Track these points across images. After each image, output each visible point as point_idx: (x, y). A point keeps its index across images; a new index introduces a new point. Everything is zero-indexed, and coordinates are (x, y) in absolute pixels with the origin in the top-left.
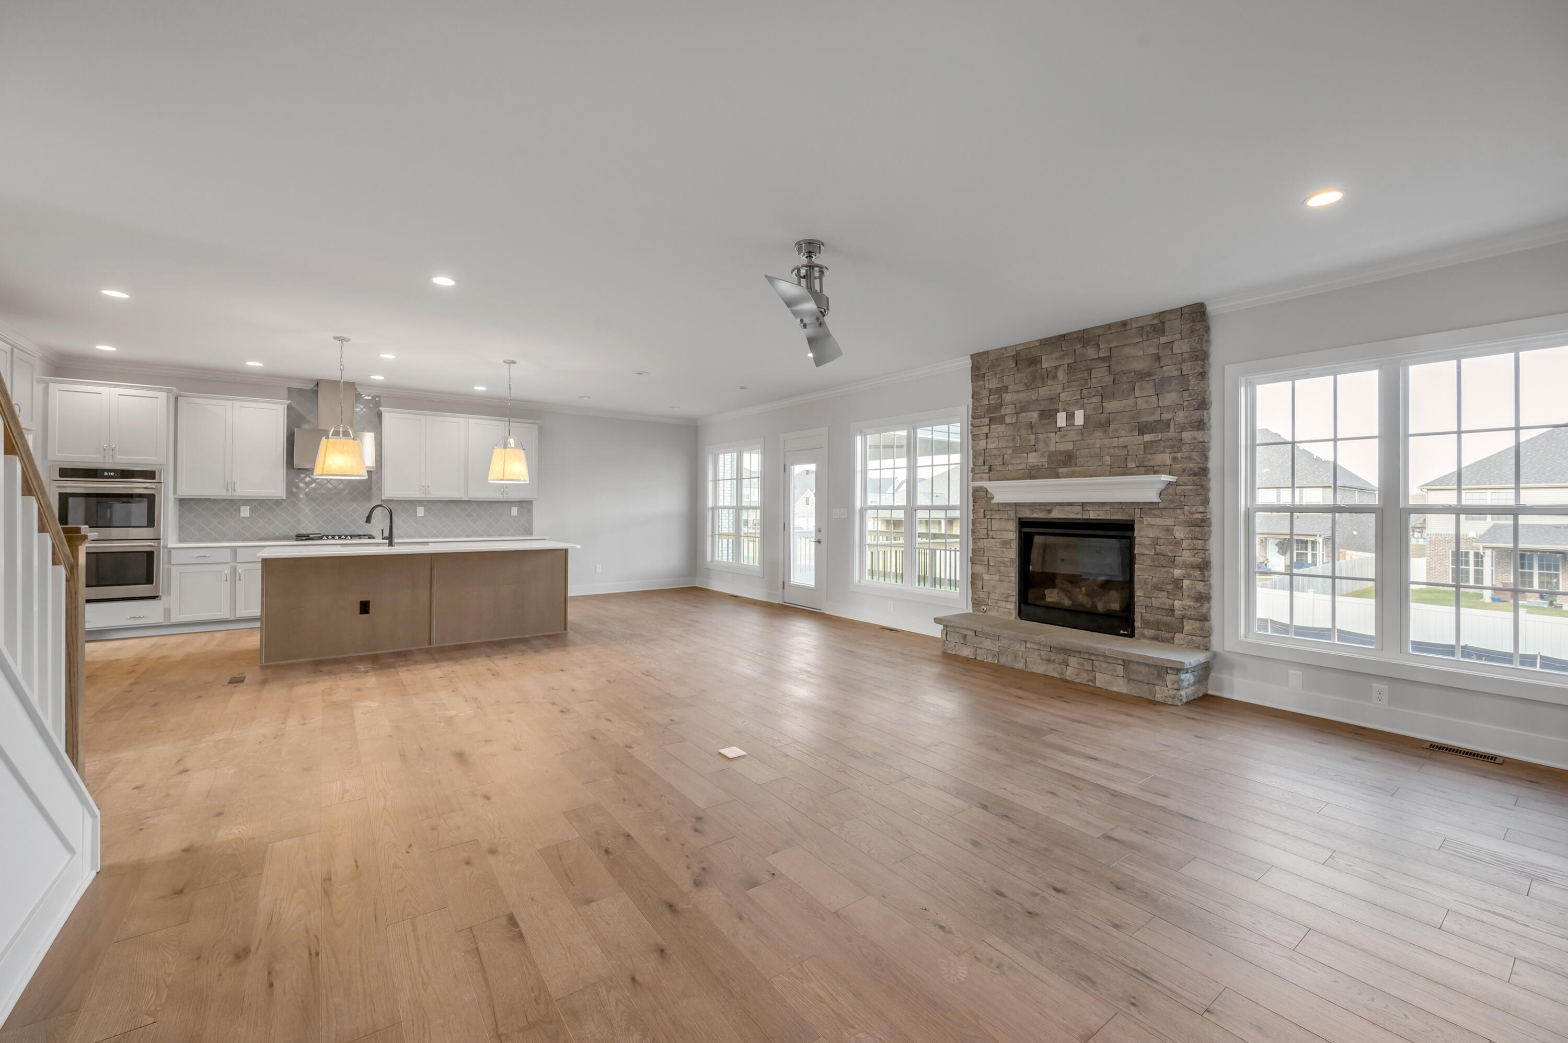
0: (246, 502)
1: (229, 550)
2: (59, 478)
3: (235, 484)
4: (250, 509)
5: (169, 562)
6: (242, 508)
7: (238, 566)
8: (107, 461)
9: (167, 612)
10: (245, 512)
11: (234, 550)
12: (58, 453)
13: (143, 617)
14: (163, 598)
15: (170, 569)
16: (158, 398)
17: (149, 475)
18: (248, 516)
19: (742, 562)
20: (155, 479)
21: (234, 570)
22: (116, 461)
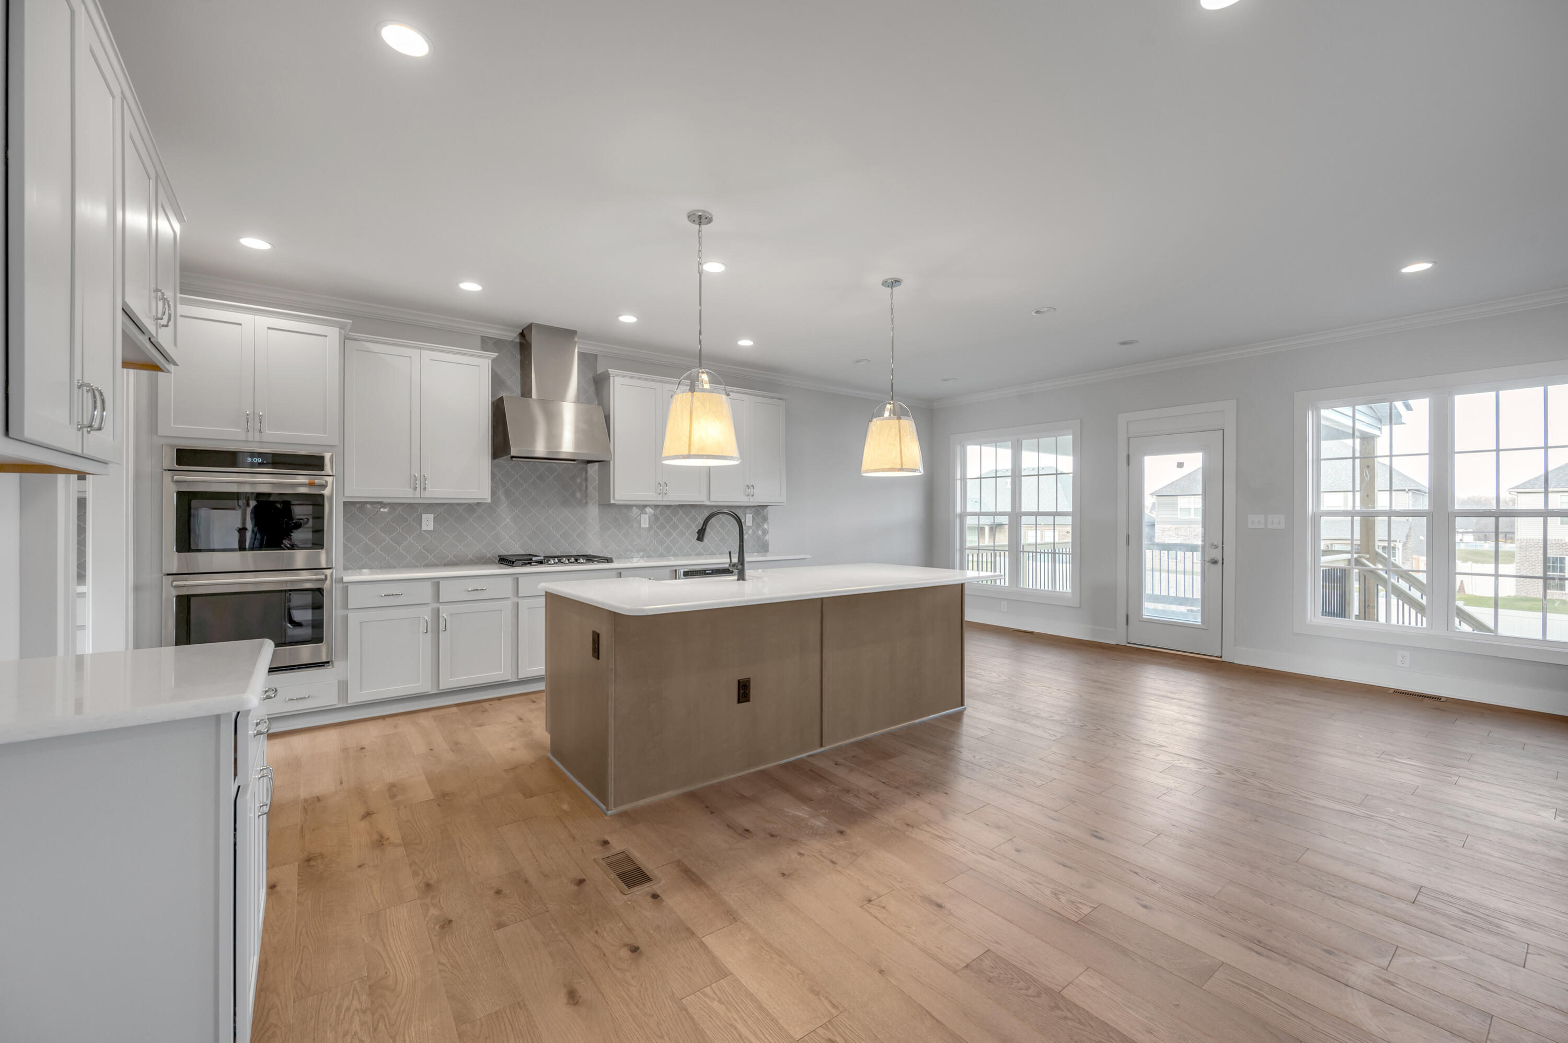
0: (430, 507)
1: (429, 584)
2: (177, 468)
3: (425, 480)
4: (434, 518)
5: (345, 606)
6: (425, 517)
7: (441, 607)
8: (251, 439)
9: (343, 687)
10: (428, 522)
11: (436, 584)
12: (174, 425)
13: (309, 697)
14: (336, 664)
15: (347, 616)
16: (326, 336)
17: (314, 463)
18: (432, 529)
19: (1022, 586)
20: (323, 470)
21: (437, 613)
22: (265, 439)
